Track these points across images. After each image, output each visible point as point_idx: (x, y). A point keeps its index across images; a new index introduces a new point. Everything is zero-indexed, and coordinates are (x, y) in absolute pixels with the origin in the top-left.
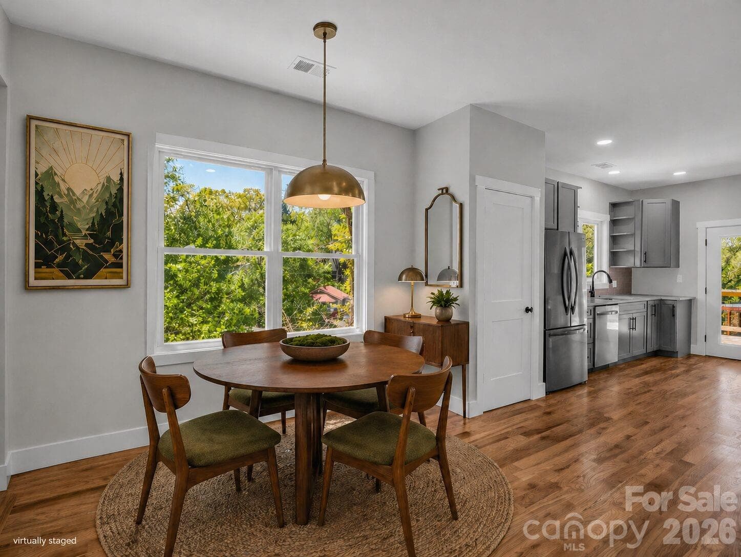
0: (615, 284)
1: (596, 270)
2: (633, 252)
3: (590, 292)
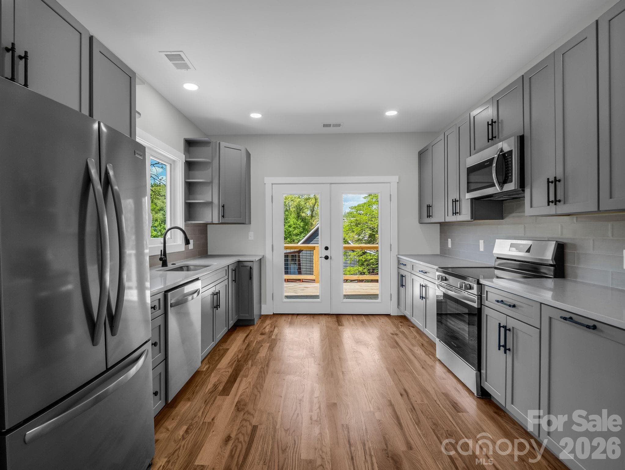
0: (191, 246)
1: (168, 226)
2: (210, 204)
3: (161, 259)
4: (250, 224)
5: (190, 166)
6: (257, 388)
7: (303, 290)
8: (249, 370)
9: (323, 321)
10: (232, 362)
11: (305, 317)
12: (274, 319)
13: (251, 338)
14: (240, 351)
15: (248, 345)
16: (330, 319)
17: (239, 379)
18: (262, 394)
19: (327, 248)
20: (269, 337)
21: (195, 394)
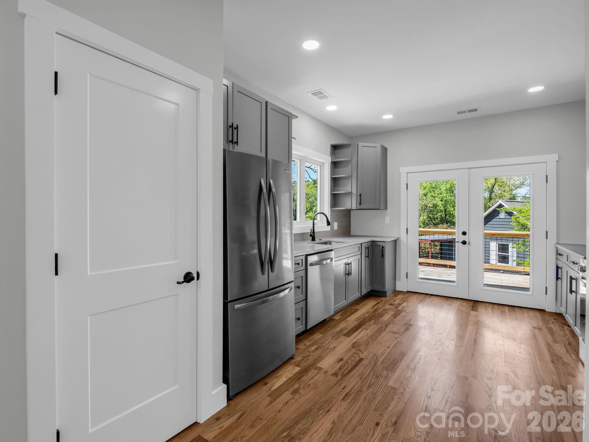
0: (336, 225)
2: (350, 194)
3: (311, 235)
4: (387, 209)
5: (335, 165)
6: (372, 338)
7: (450, 275)
8: (370, 326)
9: (456, 304)
10: (359, 318)
11: (439, 298)
12: (407, 295)
13: (380, 305)
14: (368, 313)
15: (376, 310)
16: (465, 304)
17: (360, 330)
18: (374, 342)
19: (464, 233)
20: (396, 308)
21: (327, 331)
